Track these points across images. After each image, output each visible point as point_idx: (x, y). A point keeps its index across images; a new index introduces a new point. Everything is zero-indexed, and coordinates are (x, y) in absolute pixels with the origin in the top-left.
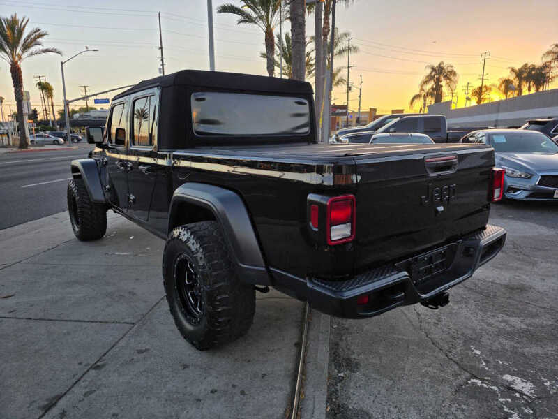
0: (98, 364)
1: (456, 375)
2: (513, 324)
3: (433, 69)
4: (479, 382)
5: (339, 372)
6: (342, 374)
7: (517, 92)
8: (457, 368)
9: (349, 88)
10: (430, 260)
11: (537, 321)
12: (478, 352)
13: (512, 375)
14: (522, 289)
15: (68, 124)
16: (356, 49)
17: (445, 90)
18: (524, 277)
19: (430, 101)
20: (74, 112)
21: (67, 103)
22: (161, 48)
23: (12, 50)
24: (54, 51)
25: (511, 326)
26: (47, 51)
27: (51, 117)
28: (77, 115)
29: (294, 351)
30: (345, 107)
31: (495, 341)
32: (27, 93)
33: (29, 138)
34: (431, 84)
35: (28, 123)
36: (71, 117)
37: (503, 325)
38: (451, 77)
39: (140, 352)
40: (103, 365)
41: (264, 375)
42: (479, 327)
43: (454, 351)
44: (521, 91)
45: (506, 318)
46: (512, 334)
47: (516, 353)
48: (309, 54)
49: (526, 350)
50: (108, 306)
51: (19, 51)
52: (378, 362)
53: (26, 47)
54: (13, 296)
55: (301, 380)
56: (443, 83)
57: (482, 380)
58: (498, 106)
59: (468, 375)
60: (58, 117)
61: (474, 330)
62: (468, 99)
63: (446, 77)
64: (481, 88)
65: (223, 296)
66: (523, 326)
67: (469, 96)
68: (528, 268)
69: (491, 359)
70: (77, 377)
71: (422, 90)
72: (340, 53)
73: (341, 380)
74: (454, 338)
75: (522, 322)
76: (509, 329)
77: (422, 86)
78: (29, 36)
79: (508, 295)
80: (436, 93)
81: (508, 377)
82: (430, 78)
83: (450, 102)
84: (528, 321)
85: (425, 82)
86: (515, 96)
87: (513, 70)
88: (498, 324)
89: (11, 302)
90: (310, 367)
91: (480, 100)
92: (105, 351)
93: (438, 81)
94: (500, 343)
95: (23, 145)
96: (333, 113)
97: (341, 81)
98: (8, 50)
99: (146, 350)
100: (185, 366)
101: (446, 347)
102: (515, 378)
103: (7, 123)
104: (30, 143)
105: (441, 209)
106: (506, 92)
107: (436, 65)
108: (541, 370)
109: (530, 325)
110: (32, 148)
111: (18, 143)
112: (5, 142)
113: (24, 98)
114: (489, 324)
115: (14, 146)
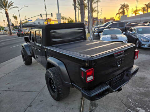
0: (31, 105)
1: (124, 108)
2: (141, 90)
3: (122, 5)
4: (130, 110)
5: (92, 107)
6: (93, 108)
7: (147, 11)
8: (124, 106)
9: (98, 12)
10: (117, 79)
11: (148, 89)
12: (130, 100)
13: (139, 108)
14: (144, 78)
15: (22, 27)
16: (99, 1)
17: (126, 11)
18: (145, 74)
19: (121, 15)
20: (23, 23)
21: (21, 21)
22: (45, 4)
23: (5, 8)
24: (16, 7)
25: (140, 91)
26: (14, 7)
27: (17, 25)
28: (24, 24)
29: (81, 100)
30: (97, 18)
31: (135, 97)
32: (10, 19)
33: (12, 31)
34: (122, 10)
35: (11, 27)
36: (22, 25)
37: (138, 91)
38: (127, 7)
39: (41, 101)
40: (31, 106)
41: (73, 108)
42: (131, 92)
43: (124, 100)
44: (148, 11)
45: (139, 88)
46: (140, 94)
47: (141, 100)
48: (86, 4)
49: (144, 99)
50: (33, 86)
51: (7, 8)
52: (103, 104)
53: (9, 7)
54: (9, 83)
55: (82, 110)
56: (125, 9)
57: (131, 109)
58: (141, 16)
59: (127, 108)
60: (19, 25)
61: (130, 93)
62: (132, 14)
63: (126, 8)
64: (136, 10)
65: (61, 89)
66: (144, 91)
67: (133, 13)
68: (146, 71)
69: (134, 103)
70: (25, 109)
71: (119, 12)
72: (95, 2)
73: (93, 110)
74: (124, 96)
75: (143, 90)
76: (139, 92)
77: (119, 11)
78: (9, 4)
79: (140, 80)
80: (123, 13)
81: (138, 108)
82: (121, 8)
83: (127, 15)
84: (145, 89)
85: (120, 9)
86: (146, 12)
87: (145, 5)
88: (137, 90)
89: (9, 85)
90: (85, 106)
91: (136, 14)
92: (32, 101)
93: (123, 9)
94: (137, 97)
95: (11, 34)
96: (94, 20)
97: (95, 11)
98: (4, 8)
99: (43, 101)
100: (52, 106)
101: (122, 99)
102: (140, 109)
103: (6, 27)
104: (12, 33)
105: (119, 66)
106: (143, 11)
107: (123, 4)
108: (148, 106)
109: (146, 91)
110: (13, 34)
111: (9, 33)
112: (6, 33)
113: (10, 21)
114: (134, 91)
115: (8, 34)
